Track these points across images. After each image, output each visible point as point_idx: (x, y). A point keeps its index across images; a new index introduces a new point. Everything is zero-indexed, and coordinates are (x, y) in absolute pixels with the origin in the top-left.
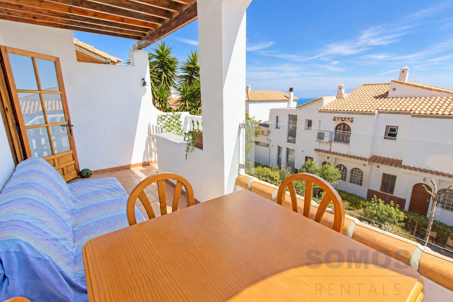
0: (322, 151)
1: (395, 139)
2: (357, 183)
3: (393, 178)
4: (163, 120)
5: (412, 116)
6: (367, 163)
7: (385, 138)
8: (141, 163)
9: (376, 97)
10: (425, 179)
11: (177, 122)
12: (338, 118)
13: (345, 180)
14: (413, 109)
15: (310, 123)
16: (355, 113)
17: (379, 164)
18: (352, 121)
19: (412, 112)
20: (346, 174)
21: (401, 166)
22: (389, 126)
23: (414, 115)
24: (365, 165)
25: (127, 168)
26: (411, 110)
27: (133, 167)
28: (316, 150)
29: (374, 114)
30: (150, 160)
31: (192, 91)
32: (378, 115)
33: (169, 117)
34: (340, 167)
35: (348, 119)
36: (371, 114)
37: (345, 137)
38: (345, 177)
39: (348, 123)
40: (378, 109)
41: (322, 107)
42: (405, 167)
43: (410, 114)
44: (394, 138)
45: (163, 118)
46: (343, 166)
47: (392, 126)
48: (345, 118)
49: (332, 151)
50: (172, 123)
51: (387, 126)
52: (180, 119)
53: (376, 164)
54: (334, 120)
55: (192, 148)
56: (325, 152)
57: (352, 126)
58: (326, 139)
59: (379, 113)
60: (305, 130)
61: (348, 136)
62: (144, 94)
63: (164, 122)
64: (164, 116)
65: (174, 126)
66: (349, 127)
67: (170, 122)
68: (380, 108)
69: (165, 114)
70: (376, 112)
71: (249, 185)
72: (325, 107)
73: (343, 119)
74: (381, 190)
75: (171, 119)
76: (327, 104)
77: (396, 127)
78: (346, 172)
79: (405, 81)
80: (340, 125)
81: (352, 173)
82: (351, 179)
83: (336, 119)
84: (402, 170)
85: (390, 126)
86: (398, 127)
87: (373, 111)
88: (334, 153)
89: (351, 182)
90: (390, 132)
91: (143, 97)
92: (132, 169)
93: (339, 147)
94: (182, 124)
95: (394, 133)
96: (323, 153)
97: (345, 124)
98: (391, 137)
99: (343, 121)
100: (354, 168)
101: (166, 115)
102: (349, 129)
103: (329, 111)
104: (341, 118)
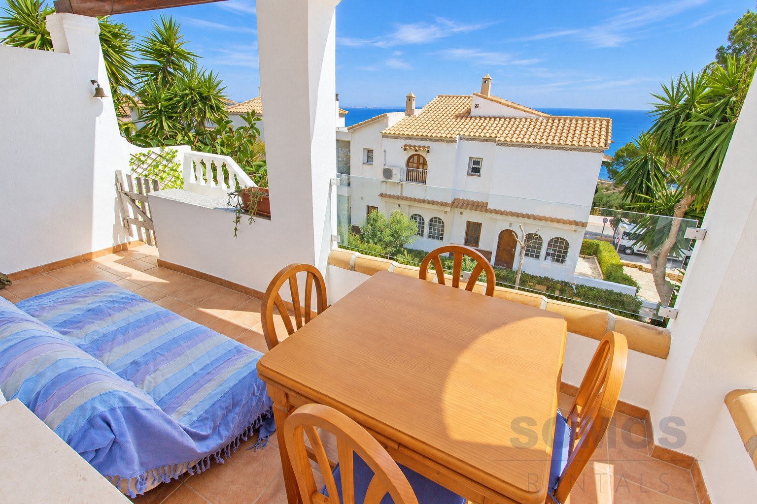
0: (390, 196)
1: (479, 176)
2: (438, 238)
3: (478, 226)
4: (143, 163)
5: (498, 144)
6: (448, 209)
7: (469, 174)
8: (110, 248)
9: (457, 117)
10: (511, 225)
11: (170, 165)
12: (410, 146)
13: (422, 235)
14: (498, 135)
15: (369, 155)
16: (431, 139)
17: (463, 210)
18: (428, 152)
19: (497, 139)
20: (423, 227)
21: (487, 211)
22: (472, 158)
23: (500, 144)
24: (446, 212)
25: (86, 259)
26: (496, 137)
27: (97, 257)
28: (381, 195)
29: (455, 142)
30: (126, 241)
31: (171, 99)
32: (459, 143)
33: (154, 156)
34: (415, 219)
35: (424, 147)
36: (452, 140)
37: (420, 175)
38: (423, 231)
39: (424, 154)
40: (459, 134)
41: (387, 129)
42: (491, 211)
43: (495, 141)
44: (479, 174)
45: (143, 158)
46: (420, 216)
47: (476, 158)
48: (419, 147)
49: (404, 195)
50: (160, 167)
51: (470, 158)
52: (176, 160)
53: (458, 211)
54: (405, 149)
55: (251, 218)
56: (394, 197)
57: (429, 158)
58: (396, 178)
59: (460, 140)
60: (365, 166)
61: (424, 173)
62: (99, 113)
63: (145, 166)
64: (144, 155)
65: (164, 172)
66: (424, 159)
67: (158, 166)
68: (462, 133)
69: (145, 150)
70: (458, 137)
71: (352, 263)
72: (392, 129)
73: (417, 148)
74: (466, 244)
75: (158, 159)
76: (393, 124)
77: (480, 159)
78: (423, 223)
79: (487, 96)
80: (412, 156)
81: (431, 225)
82: (430, 232)
83: (408, 147)
84: (488, 215)
85: (474, 158)
86: (482, 159)
87: (453, 136)
88: (406, 199)
89: (430, 236)
90: (474, 166)
91: (97, 119)
92: (95, 259)
93: (413, 190)
94: (181, 168)
95: (478, 166)
96: (392, 200)
97: (419, 156)
98: (474, 173)
99: (416, 151)
100: (432, 218)
101: (149, 153)
102: (425, 163)
103: (397, 136)
104: (415, 146)
